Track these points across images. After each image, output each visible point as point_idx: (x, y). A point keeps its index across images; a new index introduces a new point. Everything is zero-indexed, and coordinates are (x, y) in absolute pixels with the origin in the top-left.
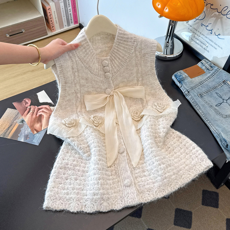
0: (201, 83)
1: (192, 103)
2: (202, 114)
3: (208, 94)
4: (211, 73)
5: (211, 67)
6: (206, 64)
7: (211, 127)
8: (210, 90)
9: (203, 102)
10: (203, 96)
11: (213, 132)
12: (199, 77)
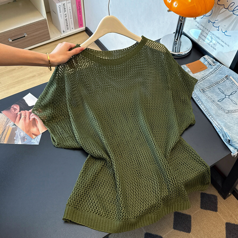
0: (203, 79)
1: (194, 98)
2: (205, 109)
3: (210, 89)
4: (213, 69)
5: (213, 62)
6: (209, 60)
7: (213, 122)
8: (213, 85)
9: (206, 97)
10: (205, 91)
11: (216, 127)
12: (202, 72)
